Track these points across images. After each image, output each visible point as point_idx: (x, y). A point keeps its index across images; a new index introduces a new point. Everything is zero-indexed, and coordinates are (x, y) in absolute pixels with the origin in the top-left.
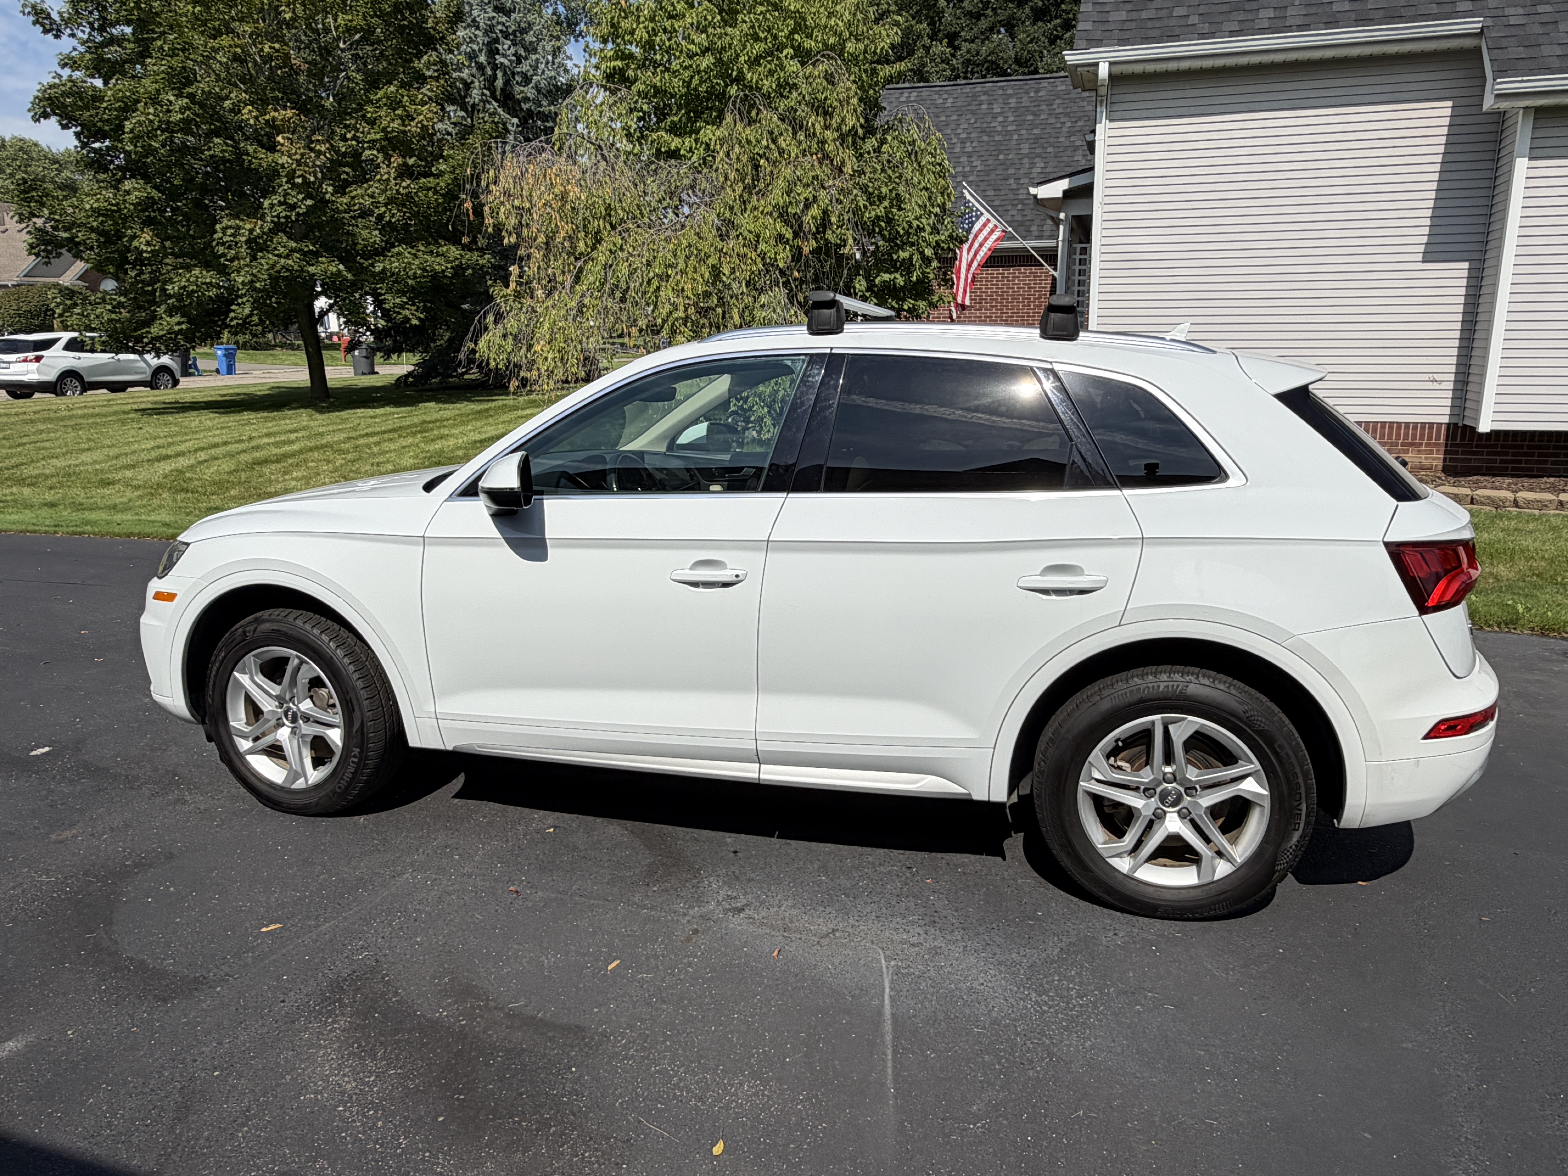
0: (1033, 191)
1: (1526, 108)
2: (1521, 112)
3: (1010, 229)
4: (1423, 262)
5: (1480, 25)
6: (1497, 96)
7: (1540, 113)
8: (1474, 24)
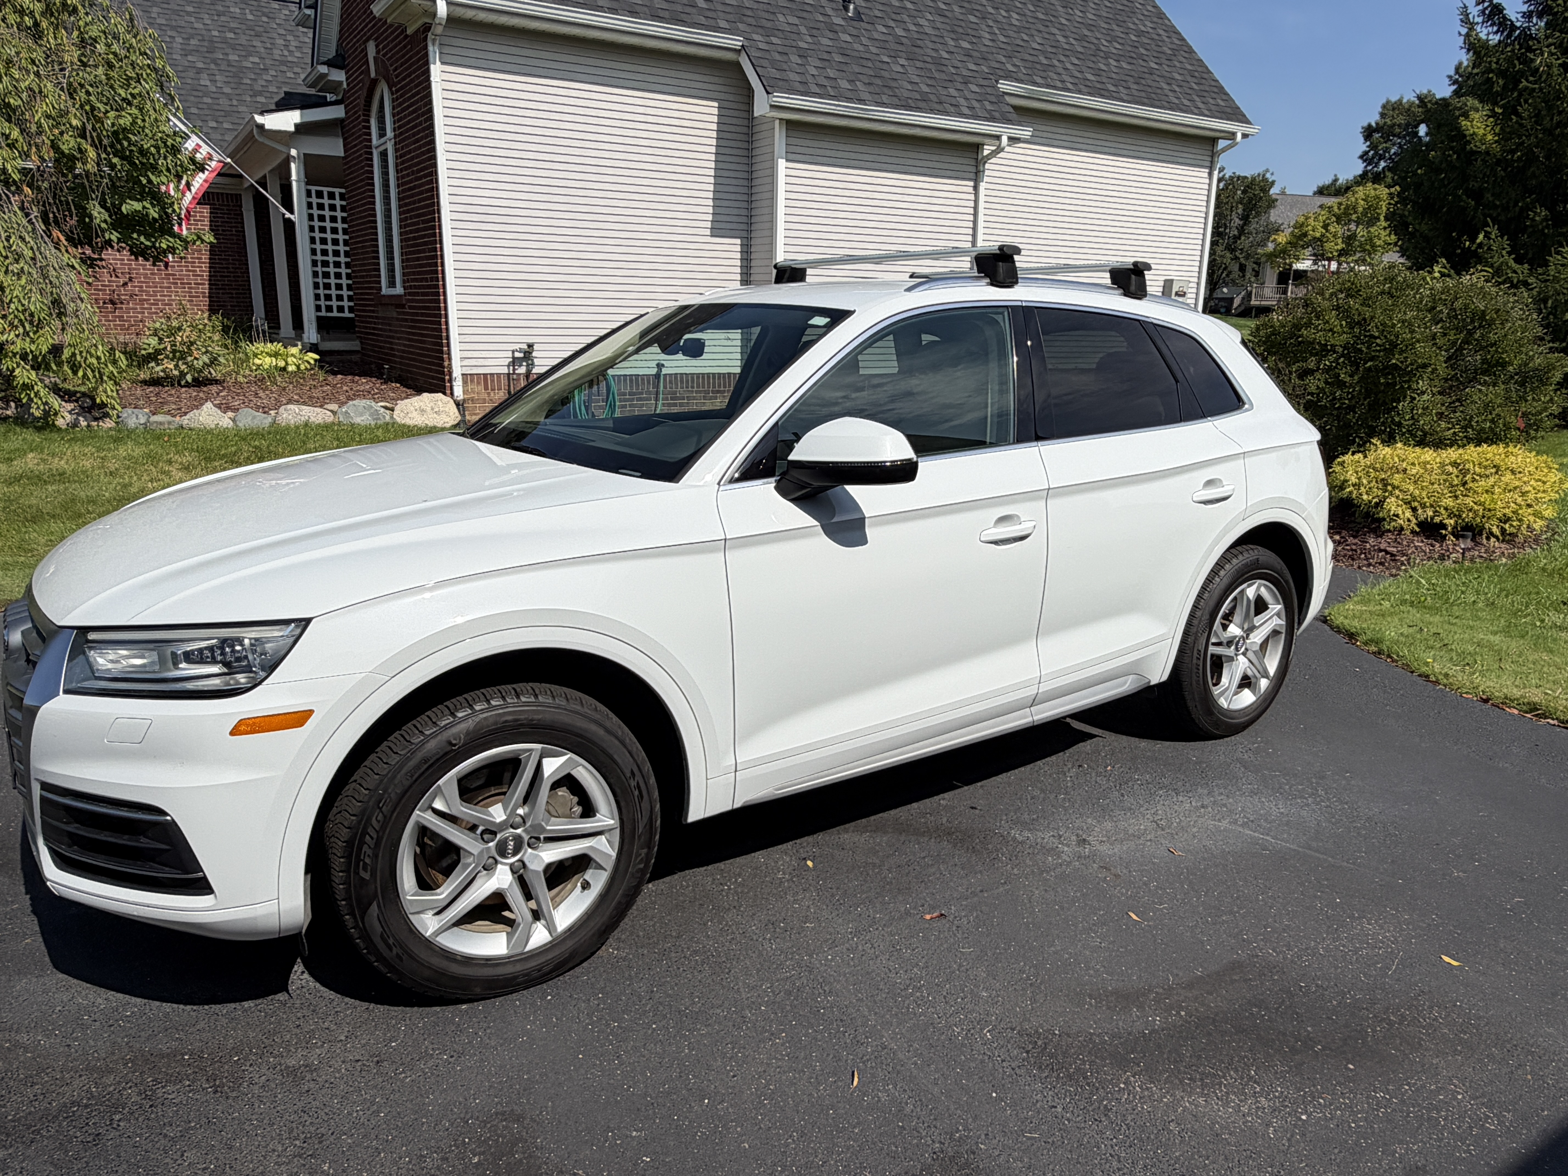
0: (259, 119)
1: (780, 119)
2: (777, 122)
3: (229, 160)
4: (712, 236)
5: (741, 44)
6: (772, 106)
7: (790, 125)
8: (736, 42)
